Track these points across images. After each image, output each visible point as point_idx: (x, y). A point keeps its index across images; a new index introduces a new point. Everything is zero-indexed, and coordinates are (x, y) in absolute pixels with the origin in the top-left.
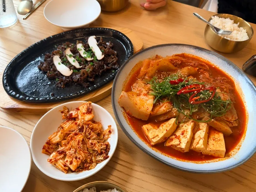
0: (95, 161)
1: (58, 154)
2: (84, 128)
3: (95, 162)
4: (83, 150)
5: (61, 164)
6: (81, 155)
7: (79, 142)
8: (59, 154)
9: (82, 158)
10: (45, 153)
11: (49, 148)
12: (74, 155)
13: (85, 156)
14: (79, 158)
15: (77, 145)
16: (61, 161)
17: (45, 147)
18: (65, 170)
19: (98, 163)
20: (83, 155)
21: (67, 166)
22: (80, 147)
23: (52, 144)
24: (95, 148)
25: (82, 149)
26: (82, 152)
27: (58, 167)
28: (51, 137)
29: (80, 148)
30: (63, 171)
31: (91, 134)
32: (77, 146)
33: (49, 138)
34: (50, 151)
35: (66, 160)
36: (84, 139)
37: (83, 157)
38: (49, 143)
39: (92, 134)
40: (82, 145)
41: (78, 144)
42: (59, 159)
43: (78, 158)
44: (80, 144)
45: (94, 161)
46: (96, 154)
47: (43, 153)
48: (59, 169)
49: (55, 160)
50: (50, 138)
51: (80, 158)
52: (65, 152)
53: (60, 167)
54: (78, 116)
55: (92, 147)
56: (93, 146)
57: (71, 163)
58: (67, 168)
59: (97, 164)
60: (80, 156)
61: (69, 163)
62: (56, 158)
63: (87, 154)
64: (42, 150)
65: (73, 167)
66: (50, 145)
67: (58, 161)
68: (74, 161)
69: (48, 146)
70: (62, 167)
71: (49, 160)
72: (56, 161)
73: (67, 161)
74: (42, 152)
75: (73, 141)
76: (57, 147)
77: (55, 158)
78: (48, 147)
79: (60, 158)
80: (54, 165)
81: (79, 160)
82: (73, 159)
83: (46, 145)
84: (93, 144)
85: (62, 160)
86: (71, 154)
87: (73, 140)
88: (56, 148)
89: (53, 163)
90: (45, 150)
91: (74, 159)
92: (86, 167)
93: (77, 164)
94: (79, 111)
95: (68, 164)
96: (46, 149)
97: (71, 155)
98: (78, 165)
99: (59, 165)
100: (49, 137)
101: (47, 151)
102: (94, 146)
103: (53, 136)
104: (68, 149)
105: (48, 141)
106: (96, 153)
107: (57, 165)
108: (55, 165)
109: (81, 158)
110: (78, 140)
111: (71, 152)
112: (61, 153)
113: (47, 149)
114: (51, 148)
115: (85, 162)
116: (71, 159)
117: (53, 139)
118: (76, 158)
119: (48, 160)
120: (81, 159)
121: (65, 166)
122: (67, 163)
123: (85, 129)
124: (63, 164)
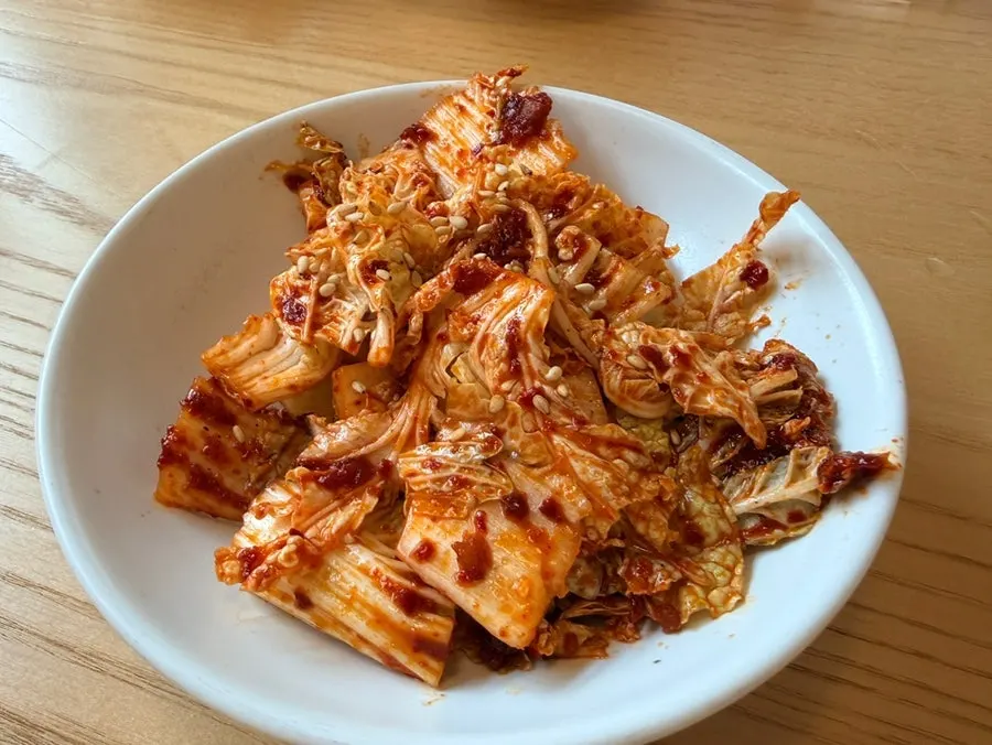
0: (724, 525)
1: (323, 495)
2: (529, 234)
3: (723, 538)
4: (581, 422)
5: (364, 586)
6: (563, 468)
7: (515, 343)
8: (327, 485)
9: (582, 502)
10: (186, 499)
11: (216, 452)
12: (482, 479)
13: (618, 479)
14: (552, 510)
15: (502, 379)
16: (362, 556)
17: (182, 440)
18: (420, 645)
19: (761, 548)
20: (586, 466)
21: (433, 608)
22: (540, 392)
23: (244, 417)
24: (694, 399)
25: (568, 413)
26: (571, 447)
27: (338, 623)
28: (223, 352)
29: (538, 400)
30: (402, 658)
31: (606, 281)
32: (505, 386)
33: (208, 362)
34: (229, 482)
35: (410, 541)
36: (565, 323)
37: (588, 490)
38: (214, 404)
39: (618, 277)
40: (553, 372)
41: (516, 373)
42: (337, 544)
43: (535, 504)
44: (533, 358)
45: (709, 525)
46: (716, 461)
47: (169, 504)
48: (353, 647)
49: (301, 550)
50: (220, 361)
51: (565, 503)
52: (388, 468)
53: (361, 626)
54: (436, 176)
55: (664, 387)
56: (668, 376)
57: (476, 565)
58: (437, 627)
59: (750, 552)
60: (556, 482)
61: (454, 567)
62: (308, 534)
63: (631, 456)
64: (151, 477)
65: (505, 608)
66: (226, 419)
67: (334, 561)
68: (506, 541)
69: (212, 432)
70: (380, 620)
71: (231, 567)
72: (312, 559)
73: (427, 552)
74: (159, 498)
75: (448, 351)
76: (292, 438)
77: (293, 532)
78: (209, 441)
79: (347, 528)
80: (290, 607)
81: (550, 527)
82: (482, 523)
83: (194, 427)
84: (670, 358)
85: (369, 546)
86: (453, 471)
87: (444, 339)
88: (284, 449)
89: (285, 584)
90: (181, 478)
91: (499, 525)
92: (641, 601)
93: (546, 574)
94: (430, 147)
95: (444, 576)
96: (196, 458)
97: (462, 483)
98: (557, 581)
99: (349, 604)
100: (211, 352)
101: (201, 481)
102: (680, 378)
103: (245, 346)
104: (411, 436)
105: (210, 390)
106: (703, 444)
107: (325, 601)
108: (304, 602)
109: (575, 507)
110: (499, 331)
111: (443, 452)
112: (346, 476)
113: (208, 466)
114: (242, 447)
115: (618, 543)
116: (470, 527)
117: (245, 372)
118: (517, 508)
119: (220, 560)
120: (573, 515)
121: (413, 601)
122: (429, 571)
123: (540, 238)
124: (390, 589)
